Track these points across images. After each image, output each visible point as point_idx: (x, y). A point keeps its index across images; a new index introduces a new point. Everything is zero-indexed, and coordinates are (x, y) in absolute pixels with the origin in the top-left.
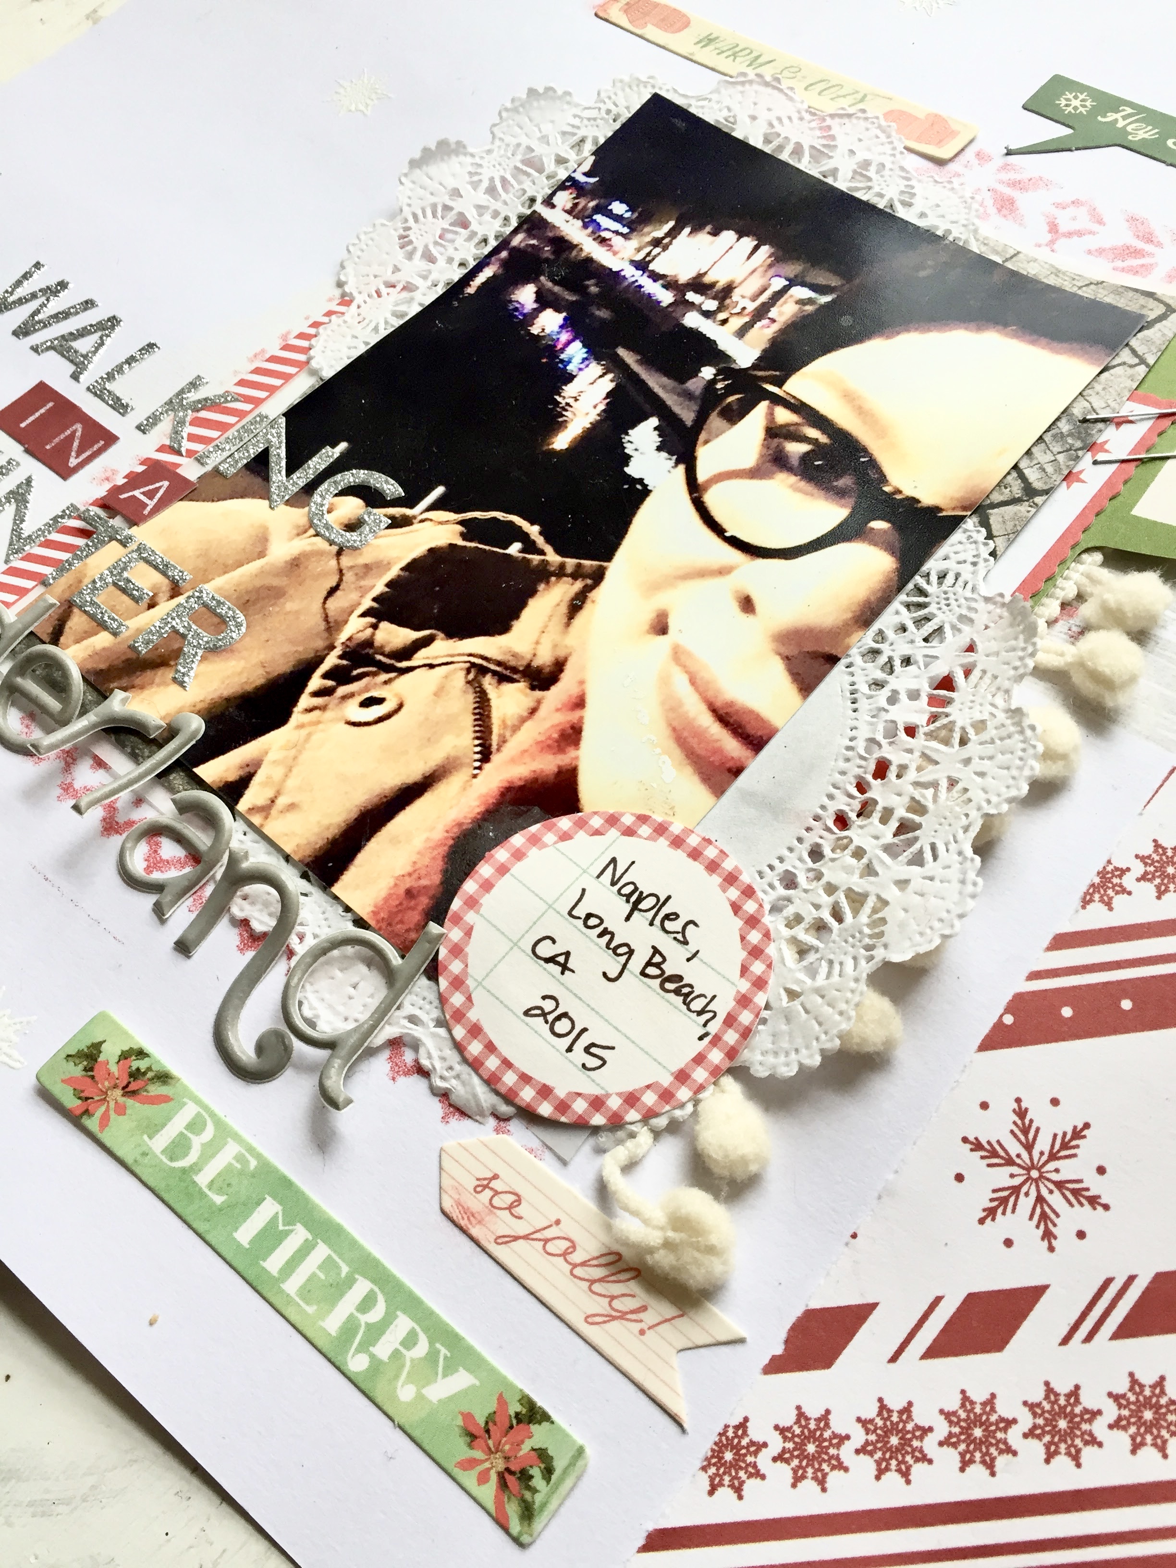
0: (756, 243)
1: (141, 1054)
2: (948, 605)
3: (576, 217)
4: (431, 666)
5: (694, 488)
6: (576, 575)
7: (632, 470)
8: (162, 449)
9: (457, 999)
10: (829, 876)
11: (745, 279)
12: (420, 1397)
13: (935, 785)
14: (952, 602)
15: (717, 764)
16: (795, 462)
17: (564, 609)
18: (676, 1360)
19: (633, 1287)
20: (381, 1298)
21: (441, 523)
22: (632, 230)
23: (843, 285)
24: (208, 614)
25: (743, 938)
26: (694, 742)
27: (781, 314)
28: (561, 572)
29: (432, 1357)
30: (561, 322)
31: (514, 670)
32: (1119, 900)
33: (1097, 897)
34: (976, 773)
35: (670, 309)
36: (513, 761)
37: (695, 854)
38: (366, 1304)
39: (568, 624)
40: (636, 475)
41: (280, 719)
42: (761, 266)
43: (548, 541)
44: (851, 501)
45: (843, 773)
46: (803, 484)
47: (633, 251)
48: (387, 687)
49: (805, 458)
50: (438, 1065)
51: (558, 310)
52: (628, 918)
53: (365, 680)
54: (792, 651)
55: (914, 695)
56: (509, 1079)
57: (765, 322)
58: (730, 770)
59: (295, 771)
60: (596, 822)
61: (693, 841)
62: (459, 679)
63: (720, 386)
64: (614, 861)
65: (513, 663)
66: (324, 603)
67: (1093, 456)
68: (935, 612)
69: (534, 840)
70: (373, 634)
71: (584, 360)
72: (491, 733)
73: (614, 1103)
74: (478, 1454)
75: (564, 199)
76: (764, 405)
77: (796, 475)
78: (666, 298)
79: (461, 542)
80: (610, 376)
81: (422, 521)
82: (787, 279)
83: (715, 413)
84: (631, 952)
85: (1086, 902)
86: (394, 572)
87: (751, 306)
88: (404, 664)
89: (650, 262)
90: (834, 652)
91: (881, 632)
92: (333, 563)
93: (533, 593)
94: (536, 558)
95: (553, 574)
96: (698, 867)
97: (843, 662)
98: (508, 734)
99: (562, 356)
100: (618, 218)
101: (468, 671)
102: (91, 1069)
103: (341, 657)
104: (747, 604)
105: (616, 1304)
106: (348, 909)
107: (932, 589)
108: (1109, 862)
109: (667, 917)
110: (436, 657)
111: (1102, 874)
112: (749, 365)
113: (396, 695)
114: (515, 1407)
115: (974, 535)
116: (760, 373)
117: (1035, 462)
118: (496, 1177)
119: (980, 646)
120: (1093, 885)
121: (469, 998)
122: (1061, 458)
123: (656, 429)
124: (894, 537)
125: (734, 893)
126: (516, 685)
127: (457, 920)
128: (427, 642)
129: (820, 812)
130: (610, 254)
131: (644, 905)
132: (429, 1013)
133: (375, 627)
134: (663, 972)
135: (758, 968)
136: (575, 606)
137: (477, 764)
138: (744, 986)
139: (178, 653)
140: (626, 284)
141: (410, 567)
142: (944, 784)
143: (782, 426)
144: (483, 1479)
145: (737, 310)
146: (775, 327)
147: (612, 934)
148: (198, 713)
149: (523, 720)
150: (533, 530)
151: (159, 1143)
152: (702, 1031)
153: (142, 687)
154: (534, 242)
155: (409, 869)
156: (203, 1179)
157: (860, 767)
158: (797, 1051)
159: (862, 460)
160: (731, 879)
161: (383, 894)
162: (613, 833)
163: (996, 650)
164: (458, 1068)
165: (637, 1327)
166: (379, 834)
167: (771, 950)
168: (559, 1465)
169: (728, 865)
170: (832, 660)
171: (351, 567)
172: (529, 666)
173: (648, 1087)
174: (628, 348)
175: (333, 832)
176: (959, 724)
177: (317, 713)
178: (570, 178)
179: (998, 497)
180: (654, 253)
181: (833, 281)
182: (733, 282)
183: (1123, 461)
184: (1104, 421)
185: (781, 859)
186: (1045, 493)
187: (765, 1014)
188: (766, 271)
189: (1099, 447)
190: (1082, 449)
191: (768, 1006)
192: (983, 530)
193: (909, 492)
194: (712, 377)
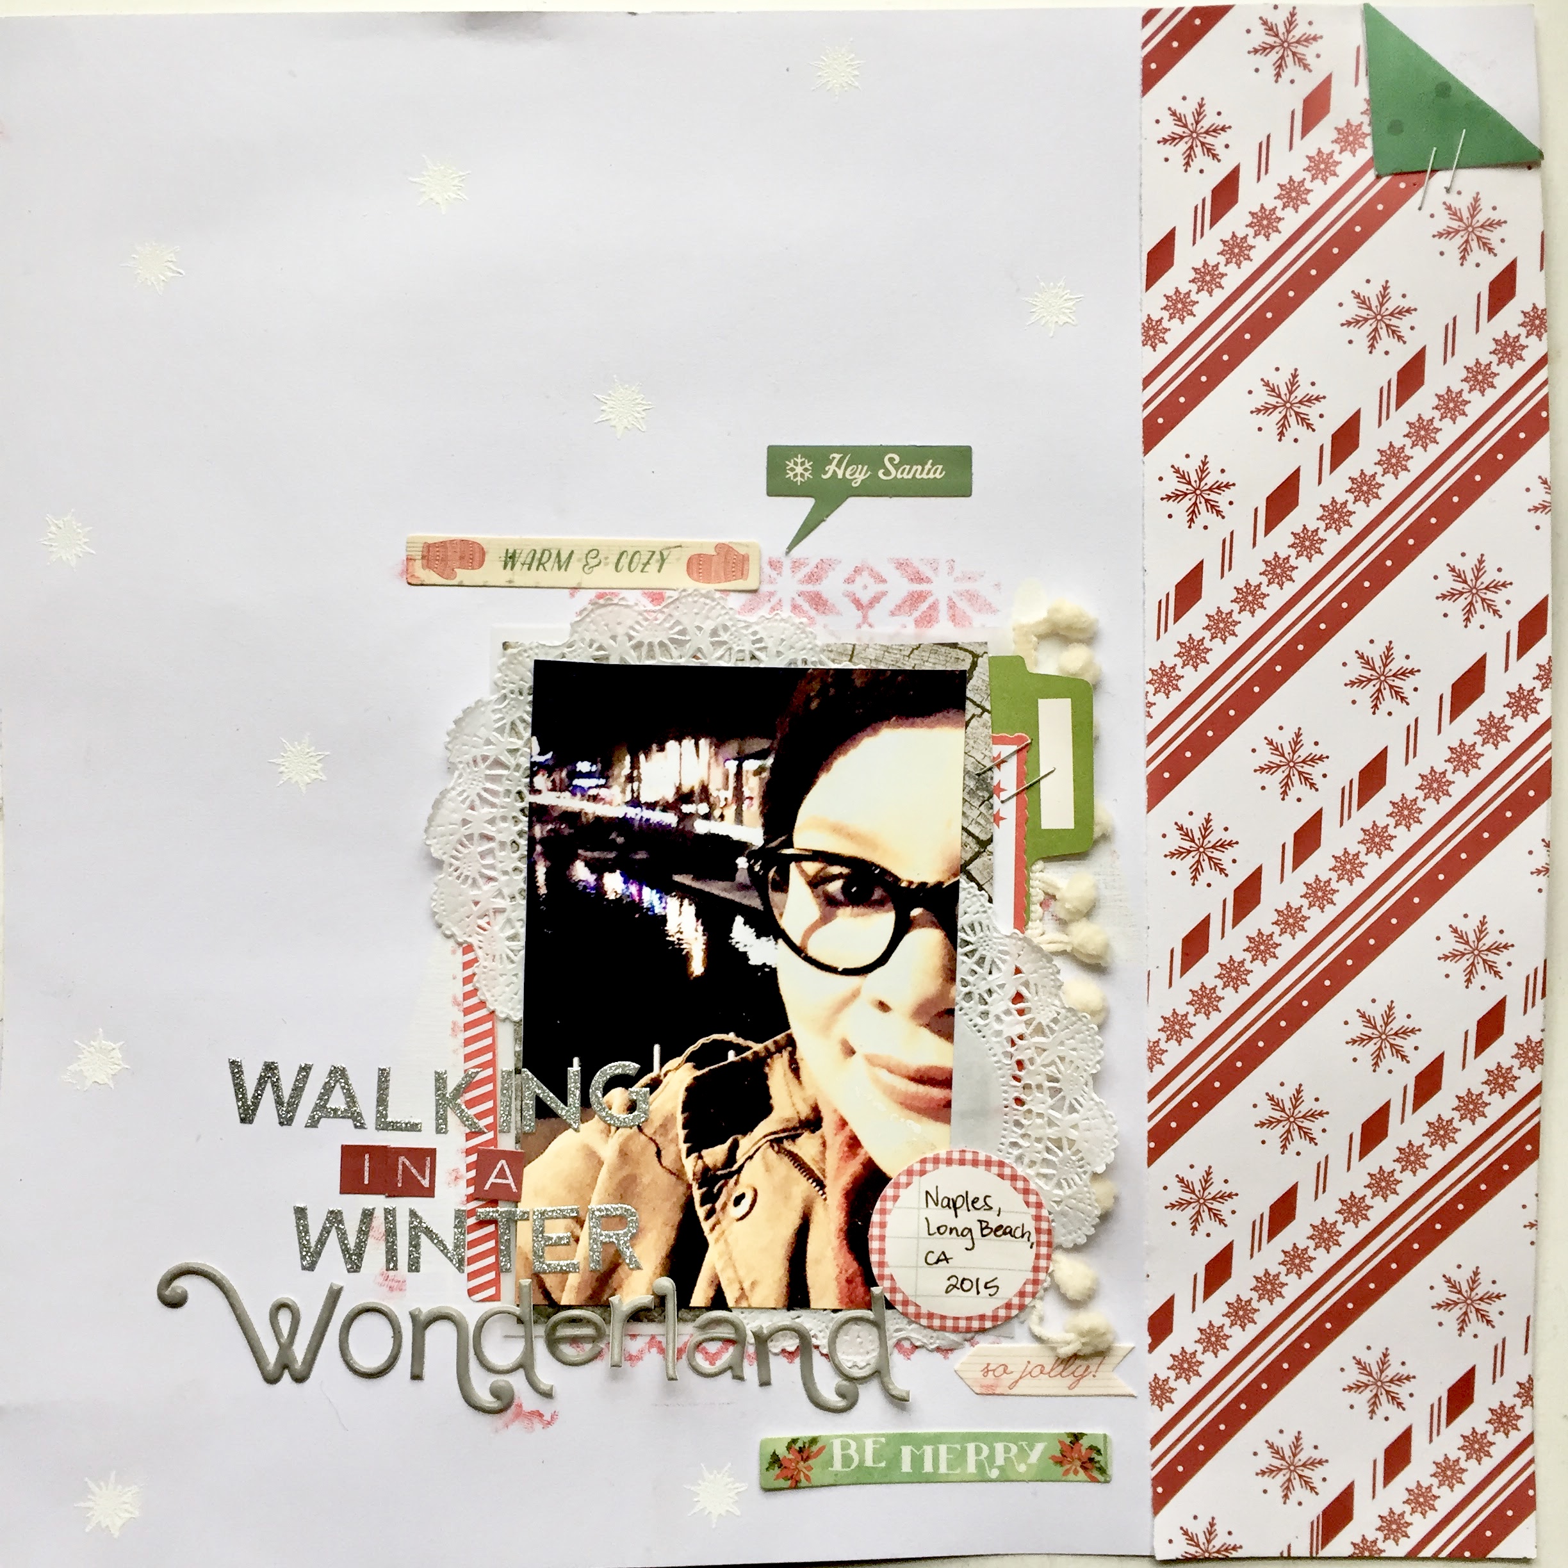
0: (693, 741)
1: (794, 1441)
2: (988, 946)
3: (561, 791)
4: (751, 1157)
5: (799, 951)
6: (779, 1049)
7: (754, 960)
8: (469, 1137)
9: (911, 1309)
10: (1034, 1134)
11: (709, 775)
12: (1029, 1466)
13: (1053, 1063)
14: (990, 943)
15: (936, 1107)
16: (841, 897)
17: (791, 1075)
18: (1115, 1375)
19: (1078, 1362)
20: (983, 1445)
21: (677, 1069)
22: (607, 778)
24: (610, 1220)
25: (1015, 1189)
26: (916, 1103)
27: (751, 789)
28: (770, 1054)
29: (1021, 1449)
30: (621, 879)
31: (795, 1128)
32: (1164, 1058)
33: (1154, 1062)
34: (1071, 1050)
35: (681, 827)
36: (836, 1178)
37: (962, 1162)
38: (978, 1451)
39: (800, 1082)
41: (702, 1246)
42: (711, 758)
43: (746, 1039)
44: (890, 905)
45: (1003, 1076)
46: (856, 910)
47: (621, 795)
48: (738, 1186)
49: (845, 889)
50: (925, 1341)
51: (612, 871)
52: (956, 1216)
53: (725, 1191)
54: (926, 1020)
55: (1008, 1012)
56: (962, 1324)
57: (747, 802)
58: (945, 1106)
59: (737, 1265)
61: (956, 1156)
62: (771, 1154)
63: (757, 868)
64: (927, 1193)
65: (791, 1125)
66: (661, 1164)
67: (1000, 797)
68: (984, 952)
69: (883, 1212)
70: (704, 1162)
71: (660, 898)
72: (813, 1171)
73: (1016, 1301)
74: (1068, 1466)
75: (541, 781)
76: (793, 866)
77: (847, 906)
78: (671, 819)
79: (699, 1073)
81: (665, 1075)
82: (735, 759)
83: (770, 890)
84: (970, 1230)
85: (1151, 1069)
86: (680, 1118)
87: (729, 794)
88: (735, 1167)
89: (638, 797)
90: (948, 1007)
91: (963, 980)
92: (642, 1137)
93: (765, 1077)
94: (748, 1054)
95: (766, 1058)
96: (968, 1168)
97: (957, 1008)
98: (822, 1165)
99: (645, 905)
100: (589, 775)
101: (773, 1147)
102: (781, 1465)
103: (700, 1188)
104: (883, 1006)
105: (1076, 1374)
106: (825, 1310)
107: (971, 938)
108: (1149, 1041)
109: (973, 1202)
110: (749, 1150)
111: (1150, 1049)
112: (762, 842)
113: (748, 1186)
114: (1068, 1441)
115: (971, 890)
116: (773, 844)
117: (972, 819)
118: (988, 1364)
119: (1023, 969)
120: (1149, 1058)
121: (917, 1305)
122: (982, 808)
123: (745, 924)
124: (929, 917)
125: (995, 1169)
126: (803, 1136)
127: (882, 1277)
128: (735, 1146)
129: (1006, 1103)
130: (607, 806)
131: (958, 1205)
132: (903, 1323)
133: (700, 1157)
134: (991, 1229)
135: (1032, 1199)
136: (795, 1068)
137: (821, 1192)
138: (1033, 1211)
139: (618, 1254)
140: (637, 823)
141: (686, 1107)
142: (1058, 1061)
143: (815, 876)
144: (1076, 1472)
145: (723, 803)
146: (756, 802)
147: (955, 1228)
148: (661, 1275)
149: (823, 1153)
150: (731, 1037)
151: (838, 1465)
152: (1029, 1244)
153: (621, 1287)
154: (550, 827)
155: (838, 1270)
156: (869, 1463)
157: (1009, 1069)
158: (1080, 1229)
159: (876, 872)
160: (988, 1163)
161: (837, 1291)
162: (916, 1179)
163: (1033, 969)
164: (935, 1334)
165: (1091, 1375)
166: (807, 1264)
167: (1032, 1186)
168: (1101, 1446)
169: (982, 1157)
170: (950, 1012)
171: (655, 1132)
172: (800, 1121)
173: (1025, 1284)
174: (680, 873)
175: (785, 1282)
176: (1044, 1024)
177: (717, 1227)
178: (533, 764)
179: (968, 856)
180: (635, 788)
181: (765, 744)
182: (703, 782)
183: (1017, 794)
184: (990, 769)
185: (1004, 1137)
186: (990, 840)
187: (1051, 1217)
188: (717, 760)
189: (999, 789)
190: (991, 797)
191: (1050, 1213)
192: (973, 884)
193: (917, 879)
194: (747, 864)
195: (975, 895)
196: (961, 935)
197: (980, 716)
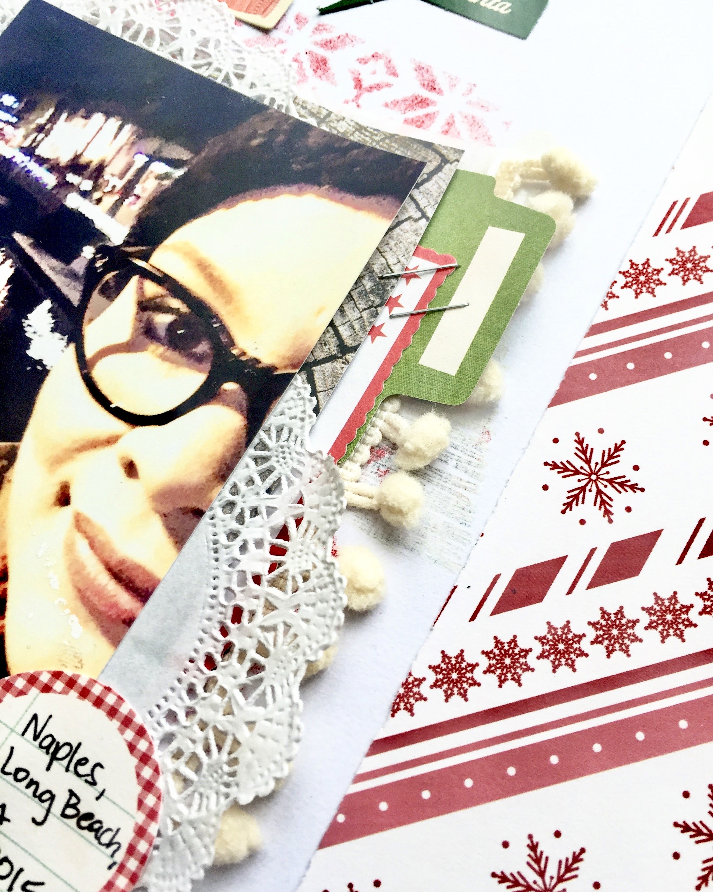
0: (120, 122)
2: (284, 458)
5: (83, 364)
7: (33, 352)
10: (202, 713)
11: (113, 158)
13: (274, 629)
14: (287, 455)
15: (114, 617)
16: (162, 332)
22: (20, 120)
23: (193, 158)
25: (138, 775)
26: (95, 600)
27: (144, 190)
32: (418, 706)
33: (402, 705)
34: (303, 620)
35: (54, 192)
37: (98, 702)
40: (37, 358)
42: (126, 143)
44: (208, 366)
45: (209, 619)
46: (170, 353)
47: (21, 139)
52: (48, 768)
54: (168, 508)
55: (259, 544)
57: (132, 199)
58: (124, 622)
60: (20, 684)
61: (96, 690)
63: (99, 264)
64: (35, 717)
67: (390, 310)
68: (275, 465)
76: (135, 279)
77: (163, 345)
78: (50, 181)
80: (10, 262)
82: (147, 156)
83: (96, 291)
84: (53, 798)
85: (394, 712)
87: (120, 184)
89: (36, 147)
90: (200, 506)
91: (235, 486)
96: (101, 714)
97: (208, 514)
100: (8, 109)
104: (131, 469)
107: (271, 443)
108: (410, 674)
109: (79, 762)
111: (405, 685)
112: (121, 242)
115: (302, 391)
116: (130, 250)
117: (347, 319)
119: (306, 500)
120: (399, 696)
122: (365, 314)
123: (50, 311)
124: (242, 397)
125: (130, 734)
129: (194, 655)
131: (62, 753)
134: (78, 811)
135: (150, 800)
140: (16, 170)
142: (281, 628)
143: (151, 299)
145: (109, 189)
146: (140, 203)
147: (37, 784)
152: (109, 862)
157: (221, 613)
159: (215, 326)
160: (127, 722)
162: (34, 691)
163: (317, 503)
167: (160, 784)
169: (124, 710)
170: (199, 513)
174: (24, 232)
176: (291, 573)
179: (320, 355)
180: (39, 139)
181: (184, 155)
182: (103, 161)
183: (412, 315)
184: (397, 277)
185: (166, 699)
186: (354, 349)
187: (157, 841)
188: (130, 149)
189: (393, 303)
190: (380, 305)
191: (159, 834)
192: (309, 387)
193: (252, 353)
194: (92, 256)
195: (303, 399)
196: (261, 434)
197: (416, 220)
